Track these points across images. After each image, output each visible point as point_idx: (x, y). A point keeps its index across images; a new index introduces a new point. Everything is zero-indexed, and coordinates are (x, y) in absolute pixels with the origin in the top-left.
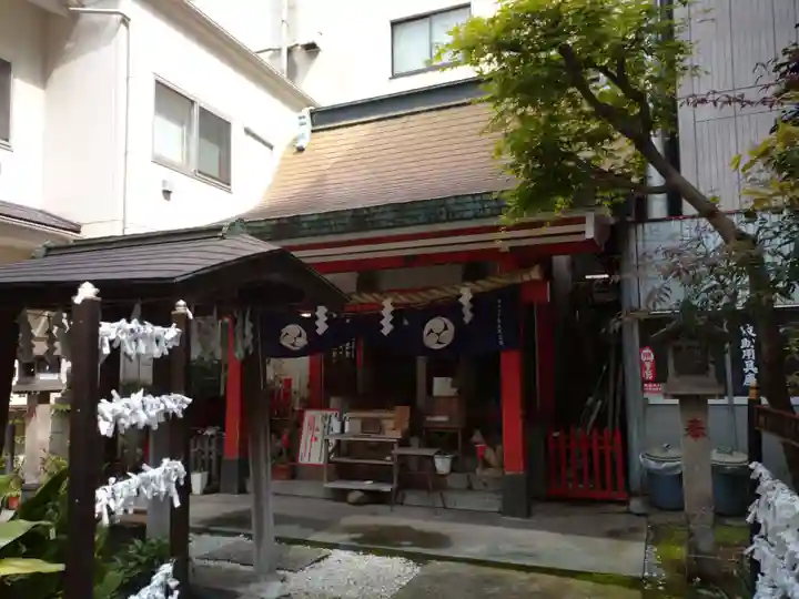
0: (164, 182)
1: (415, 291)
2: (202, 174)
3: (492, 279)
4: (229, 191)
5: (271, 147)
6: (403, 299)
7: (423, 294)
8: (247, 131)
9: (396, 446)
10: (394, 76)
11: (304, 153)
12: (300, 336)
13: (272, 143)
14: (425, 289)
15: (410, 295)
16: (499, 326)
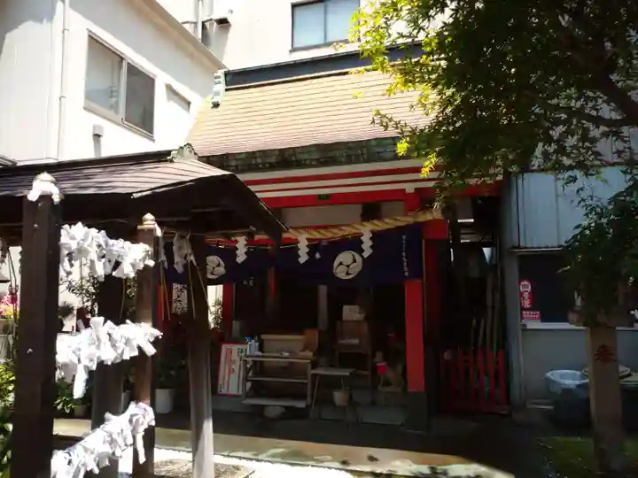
0: (94, 127)
1: (325, 227)
2: (128, 122)
3: (387, 221)
4: (154, 141)
5: (190, 104)
6: (316, 235)
7: (335, 231)
8: (169, 88)
10: (294, 50)
11: (221, 108)
12: (219, 265)
13: (189, 100)
14: (337, 226)
15: (322, 231)
16: (405, 259)
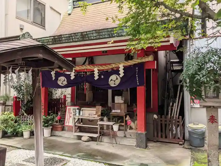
0: (20, 25)
1: (105, 65)
2: (34, 23)
4: (45, 29)
5: (60, 14)
6: (101, 68)
7: (108, 66)
8: (51, 8)
9: (99, 121)
11: (71, 16)
12: (64, 81)
13: (60, 12)
14: (109, 64)
15: (104, 66)
16: (137, 78)
